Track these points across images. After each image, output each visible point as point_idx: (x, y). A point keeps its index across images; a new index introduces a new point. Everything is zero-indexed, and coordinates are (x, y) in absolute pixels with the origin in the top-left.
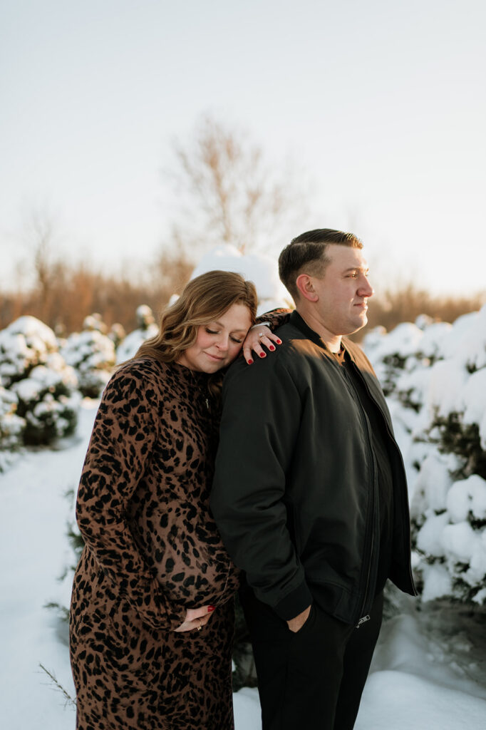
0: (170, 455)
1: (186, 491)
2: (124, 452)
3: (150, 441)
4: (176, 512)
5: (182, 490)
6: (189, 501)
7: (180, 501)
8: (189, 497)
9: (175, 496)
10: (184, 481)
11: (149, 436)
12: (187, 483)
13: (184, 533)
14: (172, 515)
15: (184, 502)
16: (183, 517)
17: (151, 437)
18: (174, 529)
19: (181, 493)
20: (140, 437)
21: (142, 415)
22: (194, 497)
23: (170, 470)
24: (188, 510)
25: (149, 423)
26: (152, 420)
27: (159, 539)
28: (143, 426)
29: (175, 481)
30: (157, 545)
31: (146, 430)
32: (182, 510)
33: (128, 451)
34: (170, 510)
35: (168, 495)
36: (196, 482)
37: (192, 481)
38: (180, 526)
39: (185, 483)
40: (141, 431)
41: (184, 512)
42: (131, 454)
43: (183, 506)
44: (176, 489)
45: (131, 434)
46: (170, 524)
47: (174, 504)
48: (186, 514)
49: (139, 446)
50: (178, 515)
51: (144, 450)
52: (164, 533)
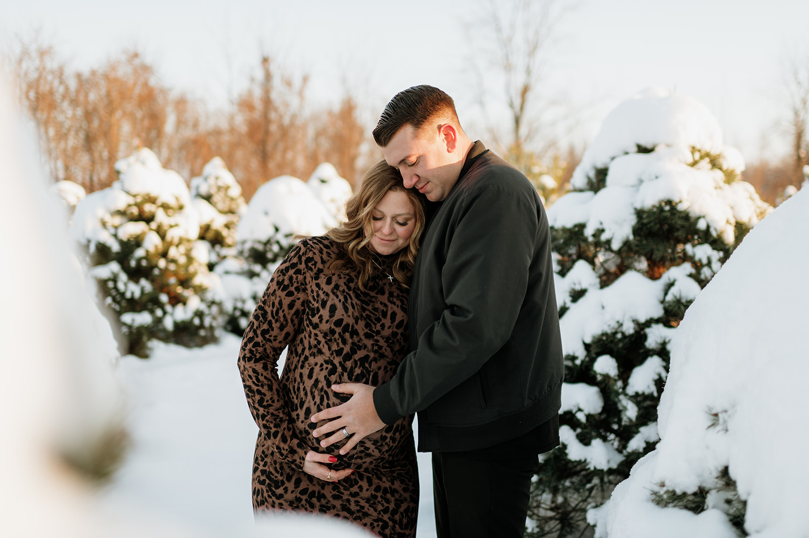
0: (316, 312)
1: (330, 349)
2: (273, 304)
3: (299, 299)
4: (320, 367)
5: (326, 346)
6: (332, 359)
7: (324, 357)
8: (332, 354)
9: (320, 352)
10: (328, 338)
11: (299, 294)
12: (330, 340)
13: (323, 387)
14: (317, 369)
15: (327, 359)
16: (325, 373)
17: (301, 296)
18: (317, 381)
19: (325, 349)
20: (290, 294)
21: (297, 277)
22: (337, 355)
23: (316, 326)
24: (330, 367)
25: (302, 284)
26: (305, 282)
27: (304, 389)
28: (295, 285)
29: (320, 338)
30: (302, 393)
31: (297, 289)
32: (325, 366)
33: (277, 304)
34: (316, 364)
35: (315, 350)
36: (340, 341)
37: (335, 340)
38: (321, 380)
39: (329, 340)
40: (292, 289)
41: (327, 368)
42: (278, 306)
43: (327, 362)
44: (321, 345)
45: (283, 290)
46: (314, 377)
47: (320, 359)
48: (328, 370)
49: (287, 301)
50: (322, 370)
51: (291, 306)
52: (309, 383)
